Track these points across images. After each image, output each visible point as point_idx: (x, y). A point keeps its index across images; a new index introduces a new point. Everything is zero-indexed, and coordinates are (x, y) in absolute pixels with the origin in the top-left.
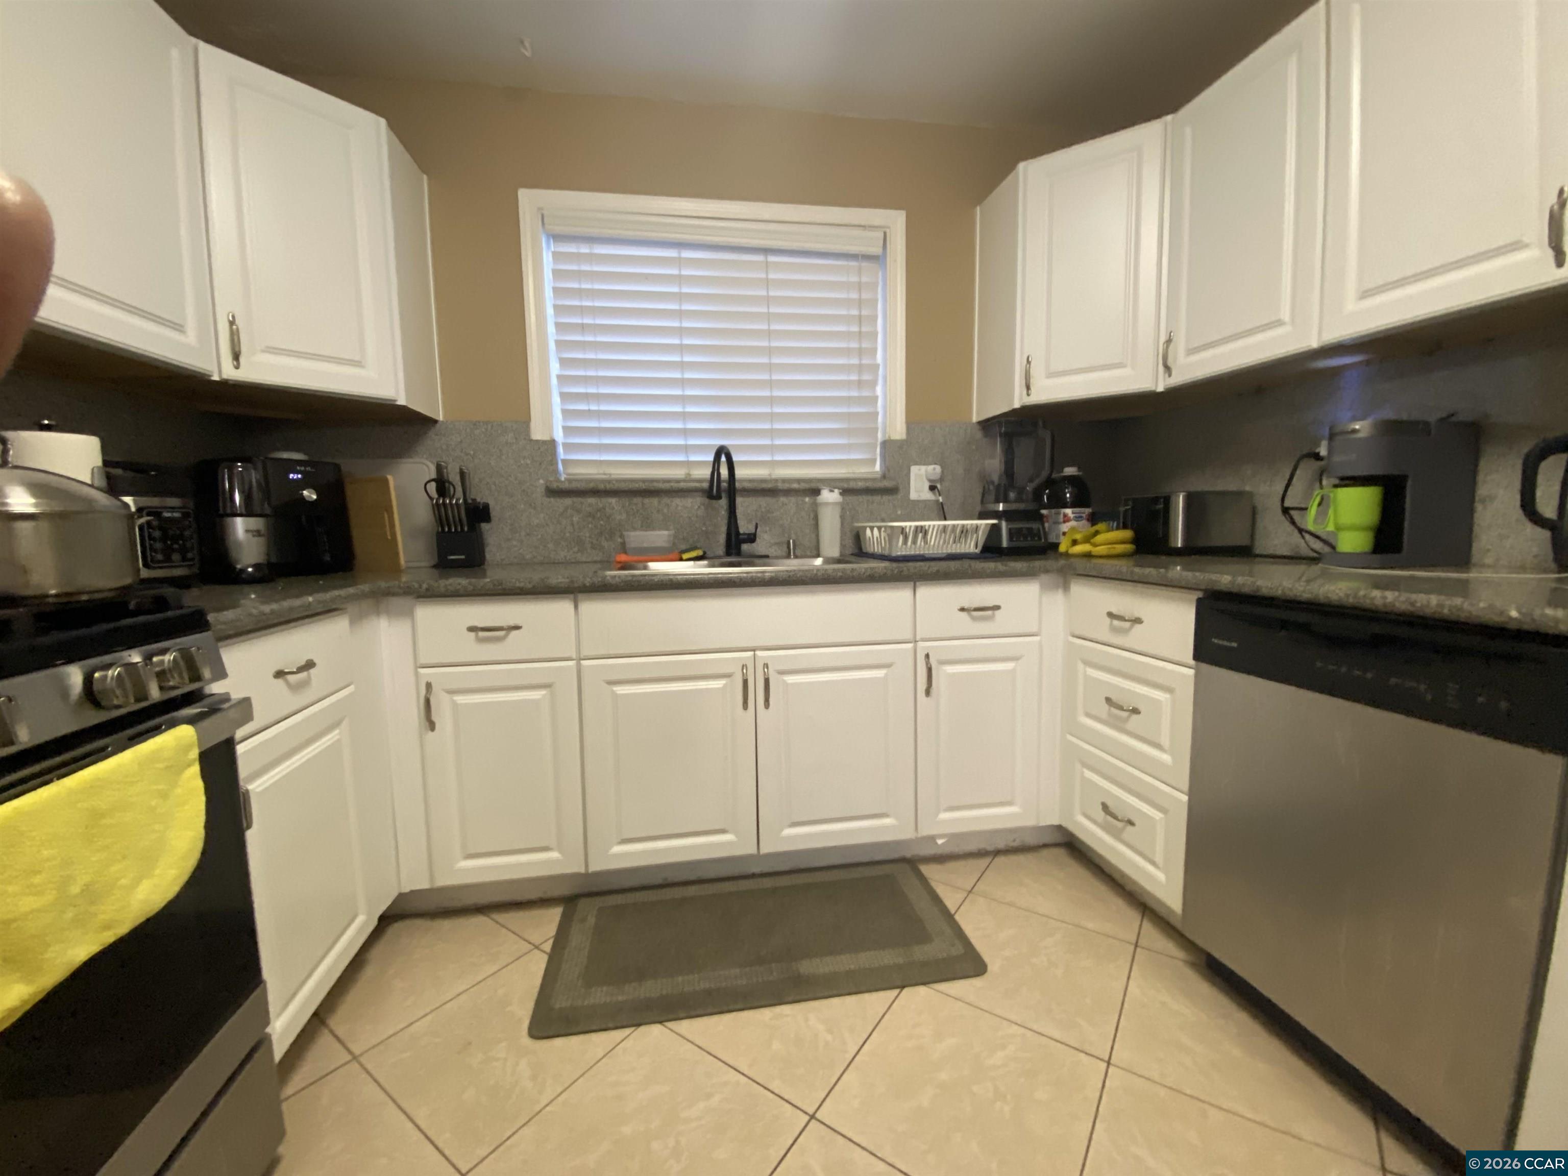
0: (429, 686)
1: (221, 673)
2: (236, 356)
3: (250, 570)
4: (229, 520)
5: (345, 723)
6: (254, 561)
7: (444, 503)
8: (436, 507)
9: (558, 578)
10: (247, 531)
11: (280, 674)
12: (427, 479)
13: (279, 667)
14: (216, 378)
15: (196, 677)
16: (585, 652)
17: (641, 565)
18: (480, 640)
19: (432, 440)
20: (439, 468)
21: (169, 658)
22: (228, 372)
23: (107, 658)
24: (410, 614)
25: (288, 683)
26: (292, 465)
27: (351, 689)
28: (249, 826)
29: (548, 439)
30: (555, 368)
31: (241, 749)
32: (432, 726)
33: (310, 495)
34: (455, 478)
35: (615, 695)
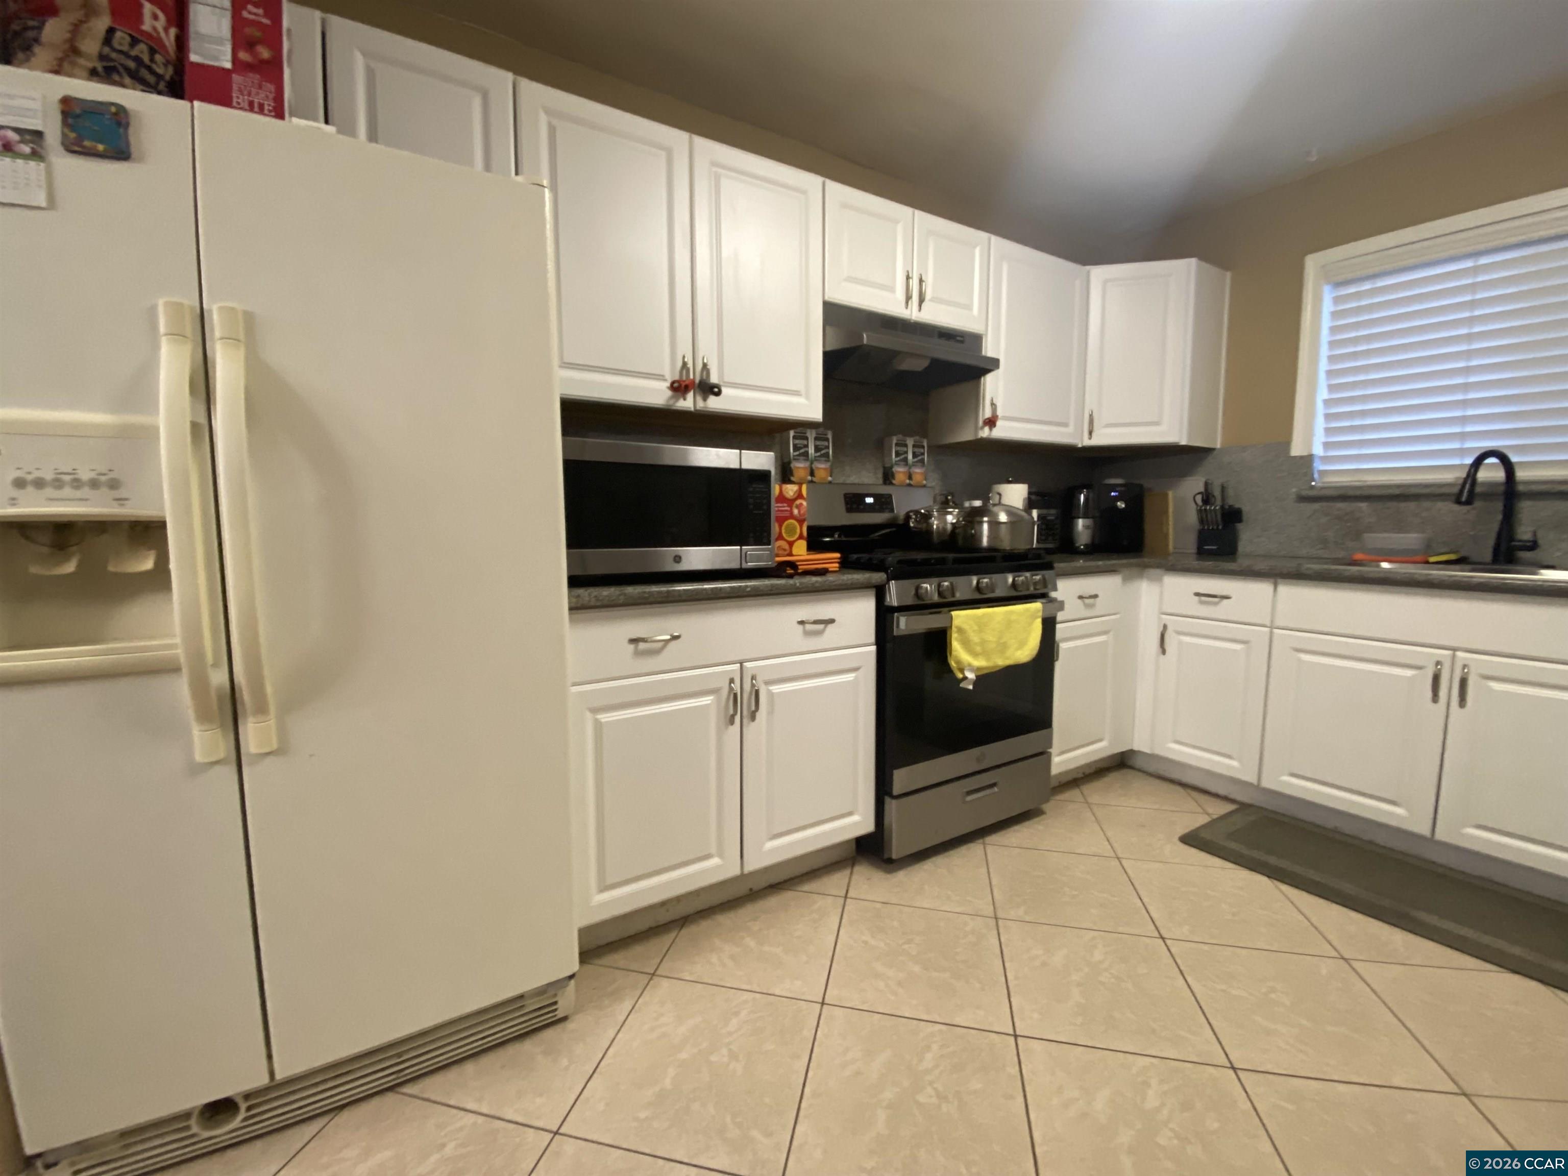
0: (1165, 627)
1: (1055, 589)
2: (1090, 433)
3: (1082, 547)
4: (1076, 520)
5: (1111, 633)
6: (1084, 543)
7: (1205, 510)
8: (1200, 511)
9: (1261, 566)
10: (1083, 526)
11: (1081, 597)
12: (1197, 492)
13: (1081, 594)
14: (1080, 446)
15: (1045, 586)
16: (1279, 622)
17: (1374, 564)
18: (1201, 603)
19: (1209, 463)
20: (1206, 484)
21: (1038, 577)
22: (1087, 442)
23: (1020, 573)
24: (1159, 580)
25: (1084, 603)
26: (1113, 487)
27: (1117, 616)
28: (1057, 660)
29: (1305, 454)
30: (1323, 394)
31: (1058, 626)
32: (1164, 652)
33: (1121, 505)
34: (1217, 493)
35: (1299, 660)
